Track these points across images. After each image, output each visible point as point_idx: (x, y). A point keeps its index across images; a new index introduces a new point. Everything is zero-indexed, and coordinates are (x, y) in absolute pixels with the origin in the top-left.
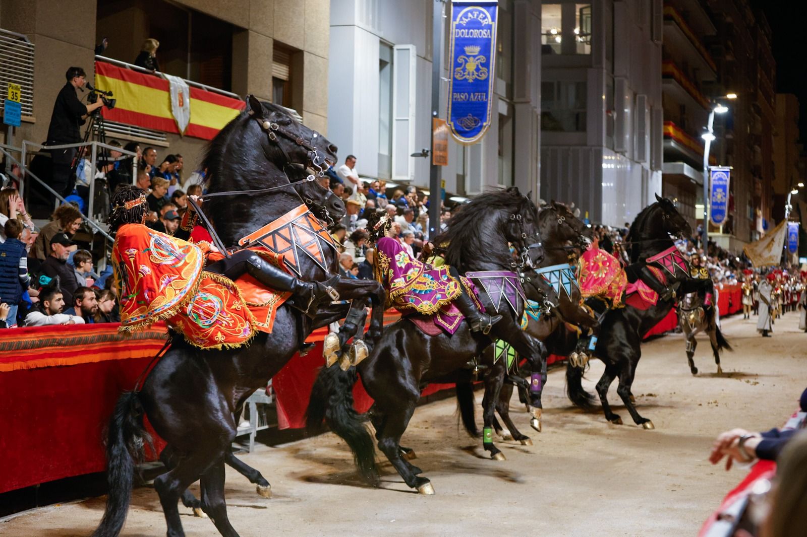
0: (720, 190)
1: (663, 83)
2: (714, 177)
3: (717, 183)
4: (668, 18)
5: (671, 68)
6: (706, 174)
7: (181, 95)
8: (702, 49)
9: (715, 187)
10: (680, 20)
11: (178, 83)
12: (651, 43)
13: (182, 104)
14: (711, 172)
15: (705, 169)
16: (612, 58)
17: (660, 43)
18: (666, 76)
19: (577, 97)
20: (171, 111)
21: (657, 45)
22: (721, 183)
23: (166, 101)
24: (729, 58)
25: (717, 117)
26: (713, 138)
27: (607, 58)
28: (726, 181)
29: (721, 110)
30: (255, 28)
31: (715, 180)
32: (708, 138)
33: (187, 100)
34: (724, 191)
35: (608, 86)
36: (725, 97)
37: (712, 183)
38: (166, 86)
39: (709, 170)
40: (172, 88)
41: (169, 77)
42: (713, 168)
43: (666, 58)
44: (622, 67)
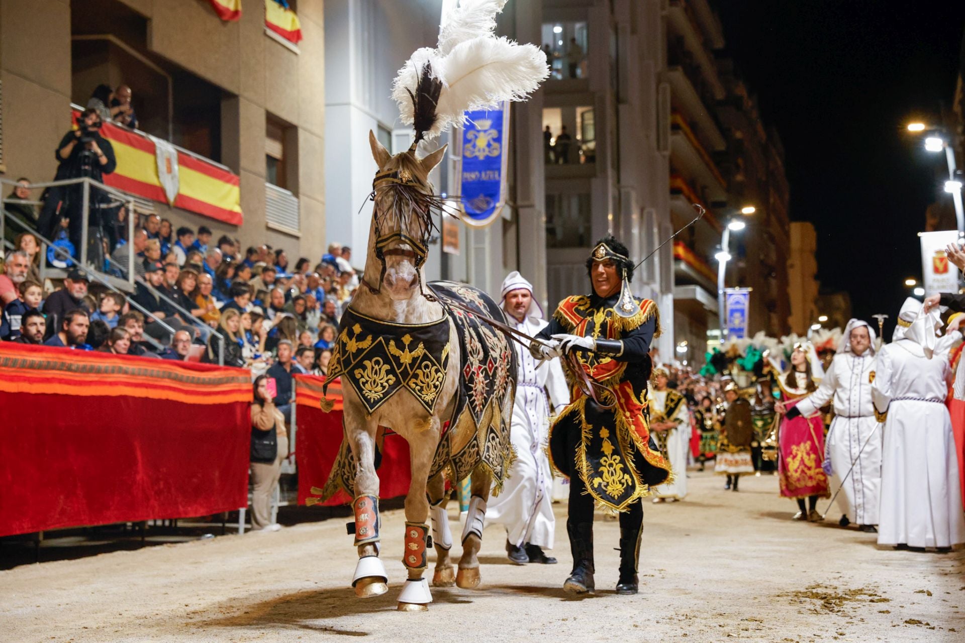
0: (737, 315)
1: (672, 199)
2: (731, 301)
3: (734, 307)
4: (675, 127)
5: (679, 183)
6: (721, 298)
7: (169, 161)
8: (712, 165)
9: (733, 311)
10: (688, 130)
11: (166, 148)
12: (657, 153)
13: (170, 170)
14: (727, 296)
15: (721, 292)
16: (617, 168)
17: (667, 153)
18: (675, 191)
19: (580, 211)
20: (158, 177)
21: (664, 157)
22: (738, 307)
23: (152, 166)
24: (739, 178)
25: (731, 234)
26: (729, 257)
27: (613, 167)
28: (744, 304)
29: (736, 226)
30: (246, 94)
31: (731, 304)
32: (723, 257)
33: (176, 167)
34: (743, 315)
35: (614, 198)
36: (739, 213)
37: (729, 307)
38: (151, 149)
39: (725, 293)
40: (158, 152)
41: (154, 139)
42: (729, 291)
43: (674, 172)
44: (630, 177)
